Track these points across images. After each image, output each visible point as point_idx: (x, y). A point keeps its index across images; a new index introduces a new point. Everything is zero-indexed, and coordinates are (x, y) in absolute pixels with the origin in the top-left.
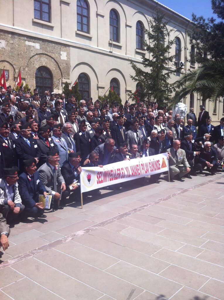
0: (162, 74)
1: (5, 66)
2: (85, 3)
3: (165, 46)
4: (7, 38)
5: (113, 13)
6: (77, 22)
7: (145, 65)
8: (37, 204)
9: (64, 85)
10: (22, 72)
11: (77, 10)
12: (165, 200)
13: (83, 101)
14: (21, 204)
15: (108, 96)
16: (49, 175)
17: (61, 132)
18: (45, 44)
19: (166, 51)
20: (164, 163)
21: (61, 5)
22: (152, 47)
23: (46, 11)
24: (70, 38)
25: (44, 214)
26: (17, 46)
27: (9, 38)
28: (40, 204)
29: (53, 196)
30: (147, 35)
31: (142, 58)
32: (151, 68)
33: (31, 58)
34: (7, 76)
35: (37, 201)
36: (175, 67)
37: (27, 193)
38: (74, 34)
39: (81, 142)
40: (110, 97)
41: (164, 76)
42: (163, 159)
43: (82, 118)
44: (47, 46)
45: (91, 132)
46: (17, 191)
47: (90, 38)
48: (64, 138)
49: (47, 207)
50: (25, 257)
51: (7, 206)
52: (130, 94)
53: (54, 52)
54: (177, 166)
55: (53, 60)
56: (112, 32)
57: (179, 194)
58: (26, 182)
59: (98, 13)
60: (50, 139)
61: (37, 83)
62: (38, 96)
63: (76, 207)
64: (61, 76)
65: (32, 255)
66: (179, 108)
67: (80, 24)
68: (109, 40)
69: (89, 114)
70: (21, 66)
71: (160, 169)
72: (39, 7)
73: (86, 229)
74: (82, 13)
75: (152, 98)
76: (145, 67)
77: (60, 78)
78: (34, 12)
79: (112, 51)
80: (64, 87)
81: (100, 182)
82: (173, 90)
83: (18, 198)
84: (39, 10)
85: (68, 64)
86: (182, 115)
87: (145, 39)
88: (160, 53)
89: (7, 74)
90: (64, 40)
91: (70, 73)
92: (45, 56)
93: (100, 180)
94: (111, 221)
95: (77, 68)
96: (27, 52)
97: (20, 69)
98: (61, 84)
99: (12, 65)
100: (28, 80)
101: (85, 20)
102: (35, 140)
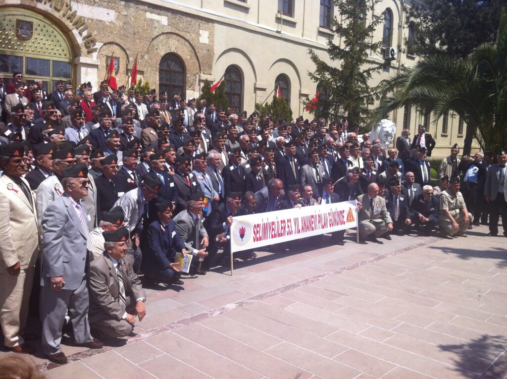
0: (358, 71)
1: (113, 52)
3: (367, 25)
4: (118, 7)
7: (332, 56)
8: (171, 264)
9: (202, 85)
10: (140, 61)
12: (350, 269)
13: (234, 116)
15: (271, 106)
16: (191, 226)
17: (206, 164)
18: (175, 18)
19: (367, 35)
20: (350, 215)
22: (344, 28)
24: (215, 9)
25: (180, 280)
26: (133, 19)
27: (121, 6)
28: (175, 265)
29: (194, 256)
30: (338, 7)
31: (328, 45)
32: (342, 60)
33: (153, 39)
34: (116, 67)
35: (173, 261)
36: (382, 56)
38: (222, 3)
39: (232, 180)
41: (361, 74)
42: (350, 209)
43: (232, 143)
44: (179, 21)
45: (248, 166)
47: (246, 10)
48: (209, 174)
49: (184, 271)
50: (161, 331)
52: (307, 102)
53: (189, 31)
54: (371, 221)
55: (187, 43)
57: (371, 261)
58: (159, 234)
60: (191, 175)
61: (161, 79)
62: (165, 103)
63: (222, 273)
64: (198, 70)
65: (170, 329)
66: (384, 127)
68: (277, 13)
69: (244, 139)
70: (139, 52)
71: (344, 223)
73: (237, 302)
75: (341, 110)
76: (332, 58)
77: (197, 72)
79: (280, 31)
80: (203, 88)
81: (257, 238)
82: (374, 97)
85: (210, 50)
86: (387, 140)
87: (335, 14)
89: (116, 64)
90: (207, 11)
91: (213, 64)
92: (175, 36)
93: (258, 236)
94: (273, 294)
95: (224, 56)
96: (147, 30)
97: (137, 57)
98: (197, 82)
99: (124, 50)
100: (147, 75)
102: (171, 176)
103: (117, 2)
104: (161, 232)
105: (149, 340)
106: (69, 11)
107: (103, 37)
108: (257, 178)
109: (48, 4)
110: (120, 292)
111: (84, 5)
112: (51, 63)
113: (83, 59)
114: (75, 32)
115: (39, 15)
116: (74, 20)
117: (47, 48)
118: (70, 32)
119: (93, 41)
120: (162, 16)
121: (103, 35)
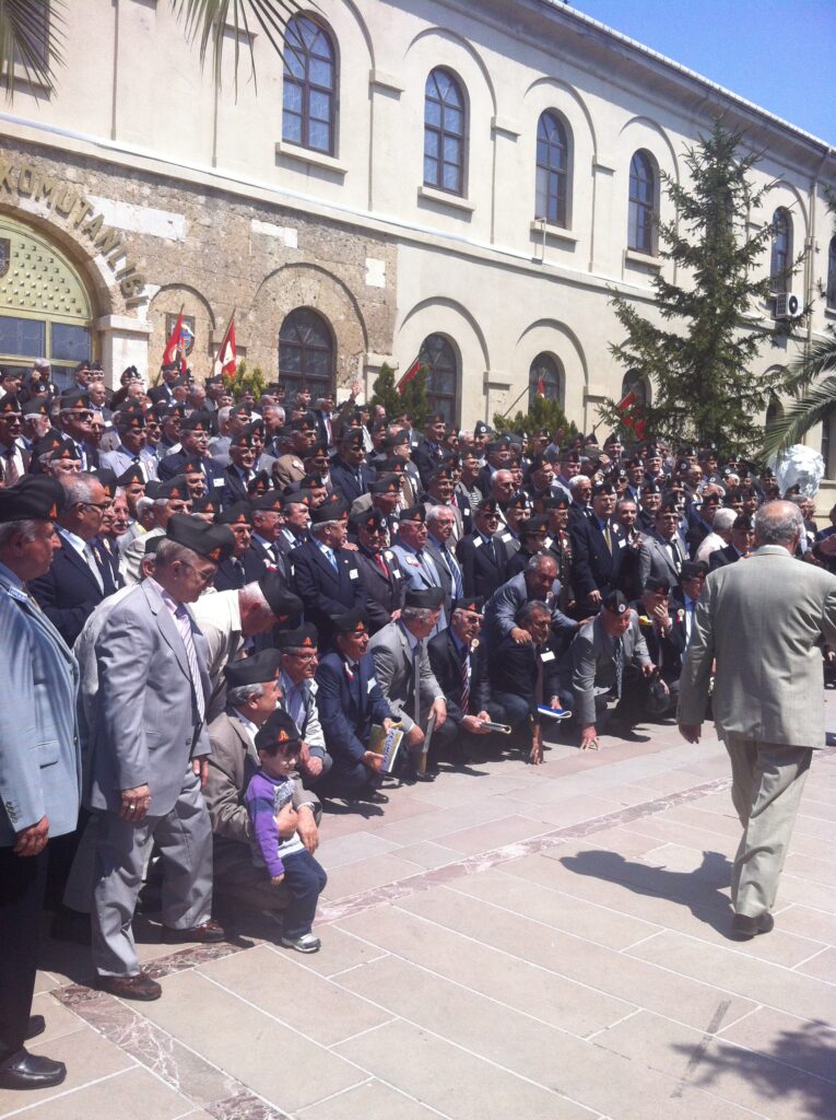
0: (727, 340)
1: (183, 306)
2: (453, 89)
4: (191, 208)
5: (550, 124)
6: (426, 156)
7: (664, 310)
8: (368, 753)
9: (373, 377)
10: (239, 325)
11: (427, 115)
14: (325, 750)
18: (314, 232)
19: (746, 261)
21: (371, 97)
22: (694, 248)
23: (320, 118)
24: (400, 210)
25: (381, 791)
27: (199, 207)
31: (654, 285)
33: (267, 278)
36: (769, 312)
38: (414, 199)
39: (479, 569)
41: (735, 347)
43: (468, 490)
44: (322, 240)
45: (507, 538)
46: (314, 708)
47: (465, 214)
48: (432, 555)
50: (366, 902)
53: (343, 259)
55: (338, 287)
56: (543, 189)
58: (341, 684)
59: (499, 124)
60: (389, 555)
61: (282, 364)
64: (363, 344)
67: (435, 163)
68: (533, 219)
69: (500, 479)
70: (236, 306)
72: (300, 103)
73: (526, 840)
74: (442, 124)
76: (664, 314)
77: (359, 349)
78: (281, 118)
79: (540, 258)
80: (375, 383)
83: (316, 729)
84: (299, 111)
85: (388, 302)
90: (380, 217)
91: (395, 333)
92: (313, 271)
94: (605, 825)
95: (418, 314)
96: (254, 257)
97: (233, 315)
98: (360, 371)
99: (205, 302)
100: (253, 355)
101: (451, 148)
103: (189, 198)
106: (88, 216)
107: (159, 273)
109: (43, 201)
111: (119, 203)
112: (48, 327)
113: (117, 321)
114: (100, 261)
115: (23, 225)
116: (99, 235)
117: (40, 297)
118: (90, 263)
119: (139, 282)
120: (287, 229)
121: (159, 269)
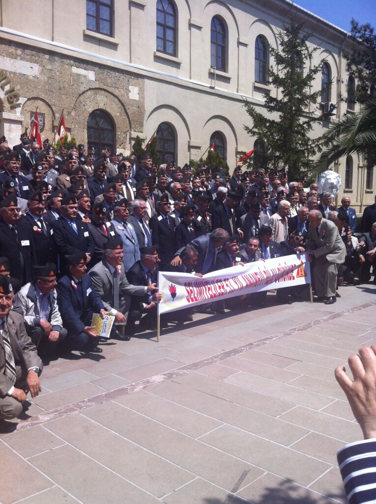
0: (298, 123)
1: (37, 107)
2: (170, 5)
3: (305, 75)
4: (42, 61)
5: (217, 23)
6: (157, 37)
7: (269, 109)
8: (86, 327)
9: (133, 142)
10: (66, 117)
11: (157, 18)
12: (302, 330)
13: (164, 166)
14: (62, 326)
15: (207, 161)
16: (106, 281)
18: (103, 73)
19: (306, 84)
21: (130, 9)
22: (282, 78)
23: (105, 18)
24: (145, 63)
25: (99, 346)
26: (58, 74)
27: (46, 60)
28: (91, 328)
30: (273, 57)
31: (264, 97)
32: (280, 113)
33: (80, 95)
34: (41, 123)
36: (321, 112)
37: (71, 309)
38: (152, 58)
39: (161, 232)
40: (210, 162)
41: (301, 126)
44: (107, 76)
46: (56, 305)
47: (177, 65)
48: (133, 224)
49: (104, 335)
50: (66, 412)
51: (40, 328)
53: (118, 86)
55: (116, 100)
56: (214, 53)
57: (325, 320)
58: (70, 291)
59: (192, 22)
60: (108, 224)
61: (89, 137)
63: (148, 339)
64: (129, 127)
65: (77, 410)
66: (328, 179)
67: (162, 41)
68: (210, 68)
69: (175, 187)
70: (65, 108)
71: (294, 279)
72: (95, 11)
73: (165, 373)
74: (165, 22)
75: (281, 164)
76: (269, 111)
77: (127, 129)
78: (86, 18)
79: (213, 86)
80: (134, 145)
82: (316, 149)
83: (57, 316)
84: (95, 15)
85: (140, 106)
86: (332, 192)
87: (271, 64)
88: (296, 87)
89: (41, 121)
90: (136, 66)
91: (145, 122)
92: (103, 92)
93: (192, 296)
94: (210, 362)
95: (155, 113)
96: (74, 85)
97: (63, 112)
98: (128, 140)
99: (49, 106)
100: (75, 132)
101: (169, 33)
102: (86, 224)
103: (41, 56)
104: (71, 289)
105: (48, 424)
107: (27, 92)
108: (189, 228)
110: (7, 359)
111: (5, 58)
113: (6, 115)
119: (16, 96)
120: (90, 72)
121: (27, 90)
